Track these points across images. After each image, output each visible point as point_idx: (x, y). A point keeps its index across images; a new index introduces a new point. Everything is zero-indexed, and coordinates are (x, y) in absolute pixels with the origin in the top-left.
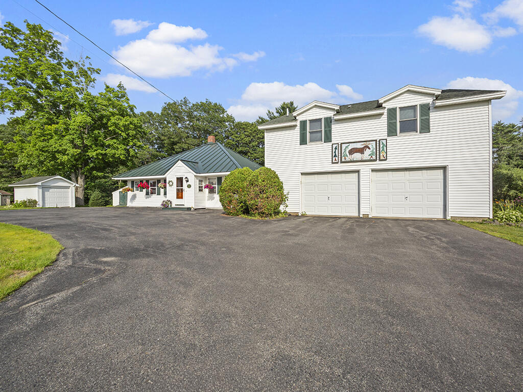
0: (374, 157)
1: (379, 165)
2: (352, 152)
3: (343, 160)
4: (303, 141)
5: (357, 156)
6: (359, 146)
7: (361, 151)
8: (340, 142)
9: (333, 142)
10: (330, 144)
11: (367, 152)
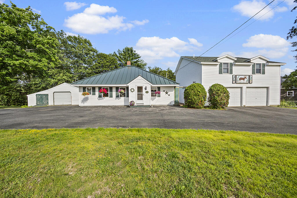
0: (248, 82)
1: (249, 85)
2: (240, 79)
3: (237, 82)
4: (220, 72)
5: (242, 81)
6: (243, 77)
7: (243, 79)
8: (236, 74)
9: (233, 74)
10: (232, 75)
11: (246, 80)
